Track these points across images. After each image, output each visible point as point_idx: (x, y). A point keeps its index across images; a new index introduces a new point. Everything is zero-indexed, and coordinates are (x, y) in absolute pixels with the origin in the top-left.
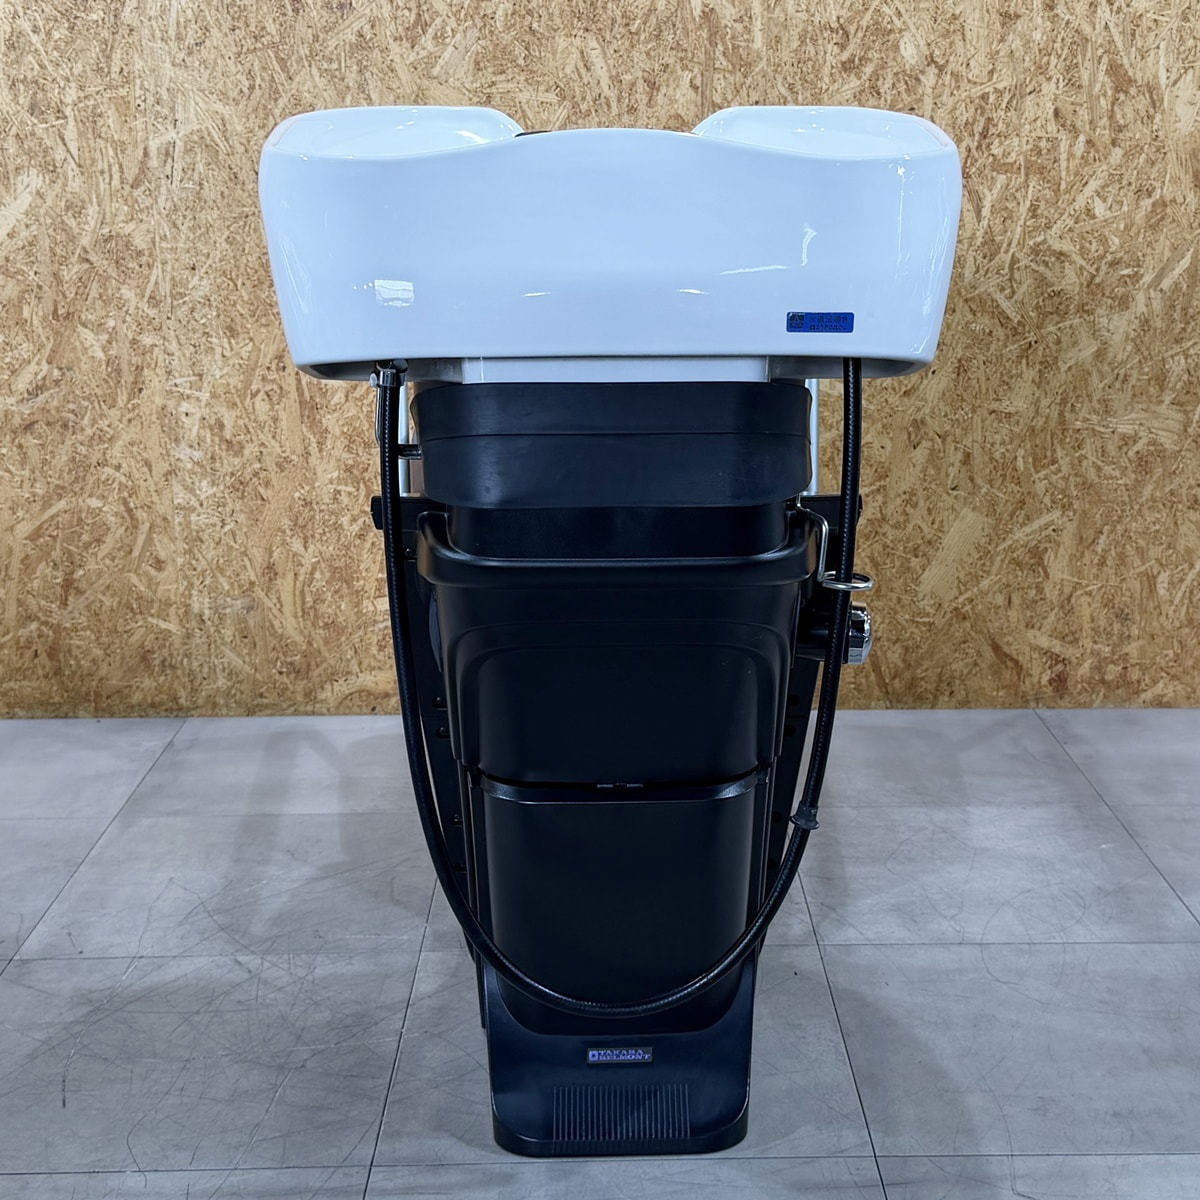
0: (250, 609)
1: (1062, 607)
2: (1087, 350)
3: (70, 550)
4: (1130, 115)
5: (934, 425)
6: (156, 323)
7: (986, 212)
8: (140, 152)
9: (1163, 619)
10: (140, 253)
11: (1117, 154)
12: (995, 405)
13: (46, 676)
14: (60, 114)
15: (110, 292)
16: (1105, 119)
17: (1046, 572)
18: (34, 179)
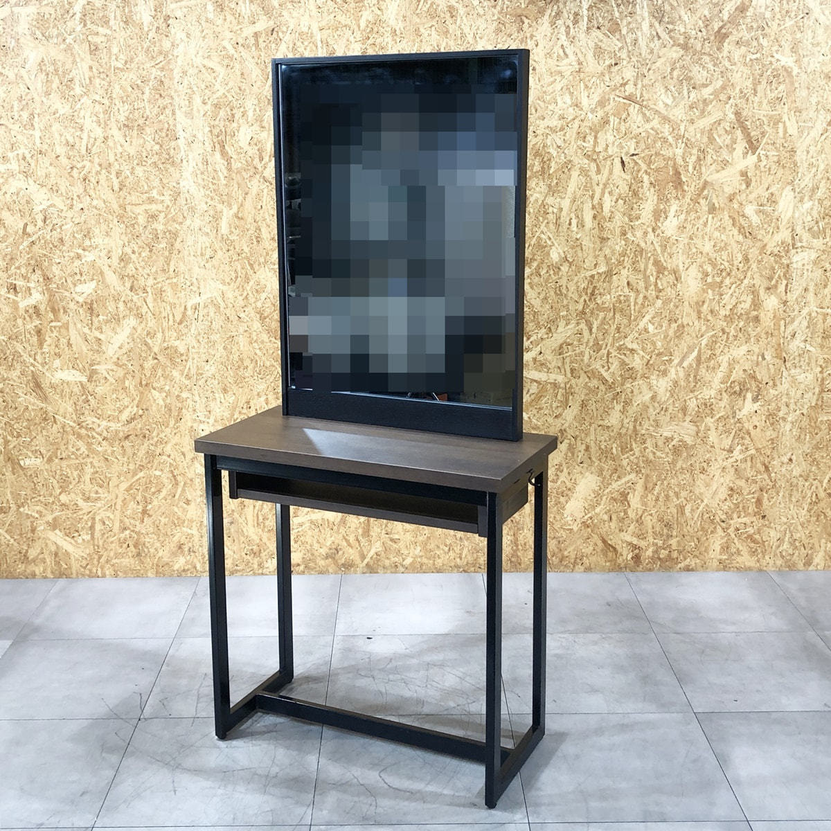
0: (232, 523)
1: (637, 521)
2: (647, 397)
3: (145, 497)
4: (665, 285)
5: (570, 432)
6: (188, 387)
7: (594, 330)
8: (183, 307)
9: (688, 527)
10: (182, 355)
11: (659, 303)
12: (601, 423)
13: (133, 557)
14: (145, 291)
15: (167, 373)
16: (653, 287)
17: (628, 504)
18: (132, 321)
